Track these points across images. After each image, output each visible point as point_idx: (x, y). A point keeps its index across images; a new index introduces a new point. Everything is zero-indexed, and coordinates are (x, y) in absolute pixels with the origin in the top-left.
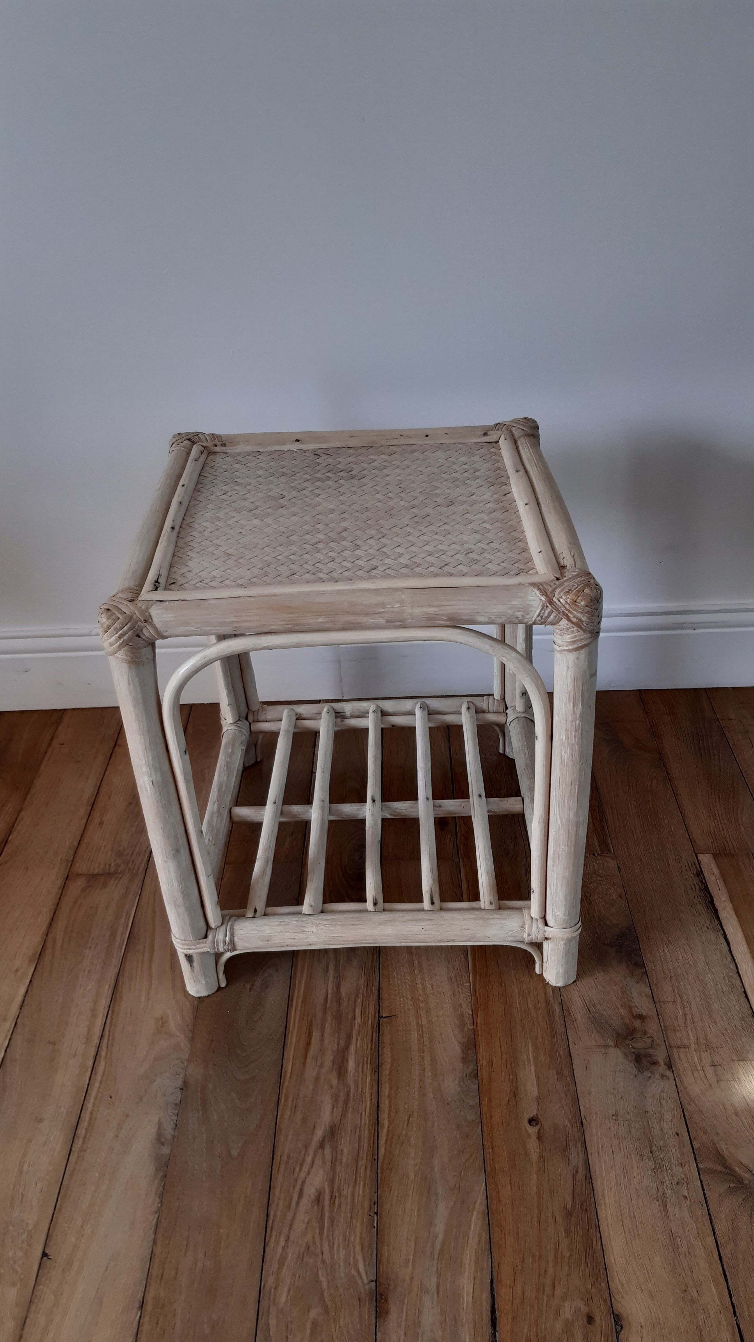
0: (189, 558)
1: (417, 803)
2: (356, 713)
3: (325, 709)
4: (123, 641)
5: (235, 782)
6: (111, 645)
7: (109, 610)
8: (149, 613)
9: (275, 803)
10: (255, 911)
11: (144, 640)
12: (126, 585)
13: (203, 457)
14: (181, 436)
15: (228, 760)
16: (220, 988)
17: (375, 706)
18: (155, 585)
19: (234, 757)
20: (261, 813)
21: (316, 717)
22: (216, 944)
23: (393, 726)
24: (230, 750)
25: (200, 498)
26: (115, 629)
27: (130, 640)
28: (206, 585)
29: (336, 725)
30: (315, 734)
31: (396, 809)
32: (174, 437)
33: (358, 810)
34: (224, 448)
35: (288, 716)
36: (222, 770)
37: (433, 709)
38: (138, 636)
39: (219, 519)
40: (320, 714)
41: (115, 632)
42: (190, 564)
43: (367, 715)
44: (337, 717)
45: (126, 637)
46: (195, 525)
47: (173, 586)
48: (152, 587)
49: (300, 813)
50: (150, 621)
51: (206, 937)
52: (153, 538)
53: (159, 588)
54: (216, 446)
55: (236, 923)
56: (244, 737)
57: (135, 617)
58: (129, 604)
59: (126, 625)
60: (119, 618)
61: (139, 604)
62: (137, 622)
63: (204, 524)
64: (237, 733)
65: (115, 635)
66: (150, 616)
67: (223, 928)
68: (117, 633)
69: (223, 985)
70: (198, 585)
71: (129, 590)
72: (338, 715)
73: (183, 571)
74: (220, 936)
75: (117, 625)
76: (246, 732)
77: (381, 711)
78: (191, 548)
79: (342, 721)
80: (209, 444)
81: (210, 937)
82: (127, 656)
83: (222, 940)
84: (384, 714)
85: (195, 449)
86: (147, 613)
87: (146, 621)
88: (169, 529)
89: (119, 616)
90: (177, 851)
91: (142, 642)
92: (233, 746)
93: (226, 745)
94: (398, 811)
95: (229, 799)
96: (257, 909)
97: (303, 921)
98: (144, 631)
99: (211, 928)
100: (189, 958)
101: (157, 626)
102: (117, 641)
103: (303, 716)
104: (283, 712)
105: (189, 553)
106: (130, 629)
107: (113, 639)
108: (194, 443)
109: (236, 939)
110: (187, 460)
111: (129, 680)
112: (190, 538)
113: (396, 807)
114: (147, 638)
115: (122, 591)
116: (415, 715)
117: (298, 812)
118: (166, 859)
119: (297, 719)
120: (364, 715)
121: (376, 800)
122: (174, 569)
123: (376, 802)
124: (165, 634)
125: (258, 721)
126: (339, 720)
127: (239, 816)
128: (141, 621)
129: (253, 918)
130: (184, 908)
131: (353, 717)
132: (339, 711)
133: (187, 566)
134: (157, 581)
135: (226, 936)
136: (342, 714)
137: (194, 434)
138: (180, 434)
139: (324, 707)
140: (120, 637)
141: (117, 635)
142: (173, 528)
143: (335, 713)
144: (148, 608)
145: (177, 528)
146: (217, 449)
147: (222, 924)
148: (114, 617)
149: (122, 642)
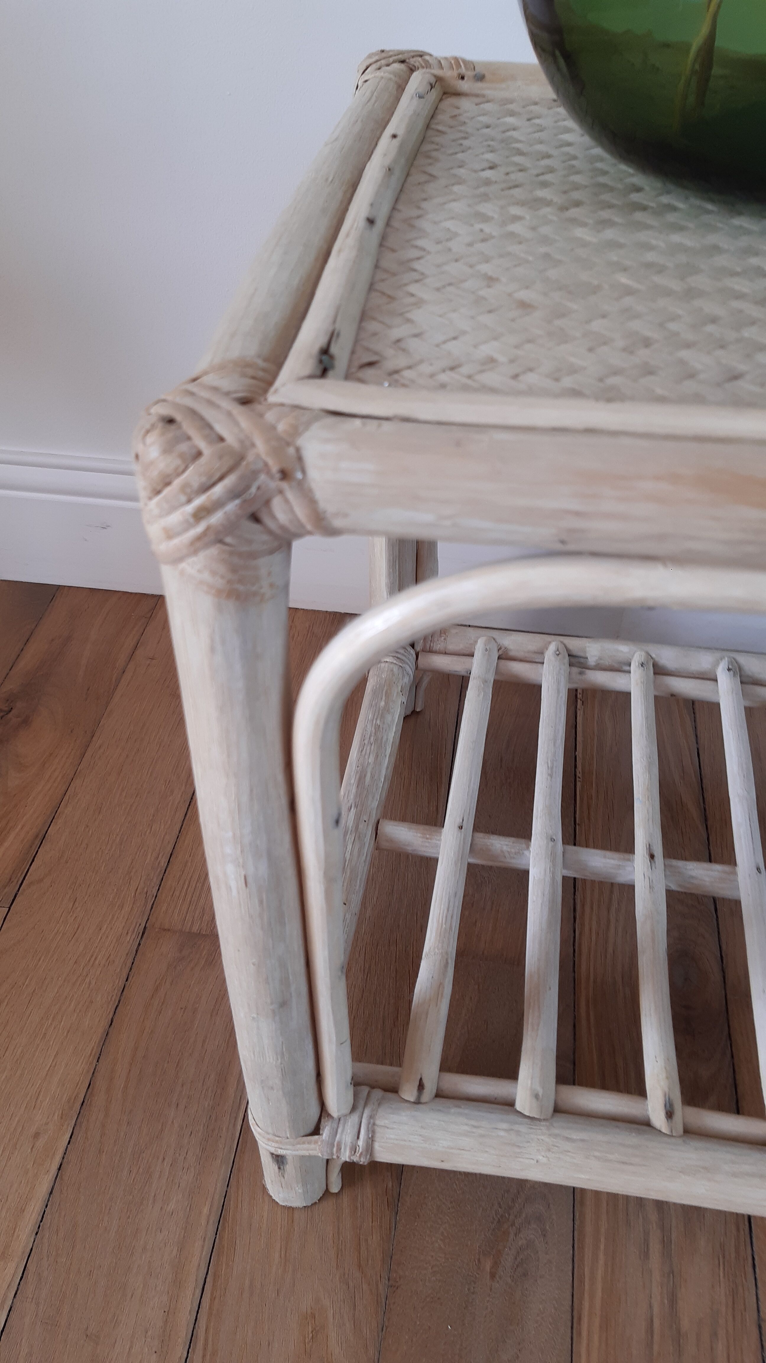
0: (412, 300)
1: (735, 873)
2: (607, 662)
3: (552, 648)
4: (208, 528)
5: (387, 768)
6: (170, 534)
7: (171, 421)
8: (298, 450)
9: (461, 828)
10: (421, 1087)
11: (270, 532)
12: (235, 353)
13: (434, 94)
14: (384, 55)
15: (378, 722)
16: (327, 1193)
17: (643, 654)
18: (321, 361)
19: (389, 718)
20: (434, 841)
21: (536, 659)
22: (335, 1149)
23: (672, 695)
24: (383, 704)
25: (433, 170)
26: (184, 488)
27: (230, 527)
28: (469, 382)
29: (570, 679)
30: (534, 691)
31: (692, 877)
32: (370, 56)
33: (619, 867)
34: (479, 85)
35: (486, 650)
36: (366, 742)
37: (750, 674)
38: (255, 518)
39: (485, 218)
40: (541, 653)
41: (183, 498)
42: (417, 315)
43: (626, 668)
44: (571, 665)
45: (216, 518)
46: (424, 224)
47: (370, 372)
48: (310, 366)
49: (507, 855)
50: (299, 475)
51: (316, 1131)
52: (317, 240)
53: (331, 373)
54: (463, 78)
55: (381, 1112)
56: (406, 680)
57: (250, 457)
58: (238, 410)
59: (221, 478)
60: (199, 454)
61: (270, 416)
62: (255, 474)
63: (449, 224)
64: (396, 669)
65: (183, 505)
66: (300, 459)
67: (355, 1118)
68: (189, 501)
69: (335, 1189)
70: (443, 378)
71: (242, 365)
72: (573, 660)
73: (396, 333)
74: (346, 1136)
75: (193, 475)
76: (410, 670)
77: (655, 665)
78: (415, 276)
79: (581, 673)
80: (448, 74)
81: (326, 1132)
82: (214, 573)
83: (349, 1144)
84: (659, 671)
85: (417, 81)
86: (291, 450)
87: (285, 475)
88: (362, 223)
89: (202, 444)
90: (284, 1004)
91: (265, 537)
92: (388, 695)
93: (375, 692)
94: (695, 882)
95: (375, 804)
96: (425, 1081)
97: (518, 1133)
98: (277, 505)
99: (329, 1115)
100: (279, 1160)
101: (319, 494)
102: (188, 526)
103: (512, 654)
104: (476, 642)
105: (413, 288)
106: (234, 494)
107: (176, 518)
108: (412, 70)
109: (377, 1146)
110: (398, 99)
111: (212, 640)
112: (414, 253)
113: (693, 873)
114: (282, 527)
115: (221, 368)
116: (716, 680)
117: (502, 851)
118: (255, 1016)
119: (499, 658)
120: (621, 668)
121: (655, 854)
122: (372, 326)
123: (656, 859)
124: (338, 523)
125: (431, 651)
126: (575, 670)
127: (391, 841)
128: (268, 472)
129: (415, 1103)
130: (281, 1092)
131: (600, 668)
132: (575, 653)
133: (409, 321)
134: (325, 351)
135: (358, 1138)
136: (582, 660)
137: (412, 54)
138: (383, 51)
139: (550, 643)
140: (200, 514)
141: (190, 508)
142: (371, 221)
143: (569, 655)
144: (296, 431)
145: (380, 224)
146: (464, 86)
147: (354, 1109)
148: (184, 447)
149: (205, 533)
